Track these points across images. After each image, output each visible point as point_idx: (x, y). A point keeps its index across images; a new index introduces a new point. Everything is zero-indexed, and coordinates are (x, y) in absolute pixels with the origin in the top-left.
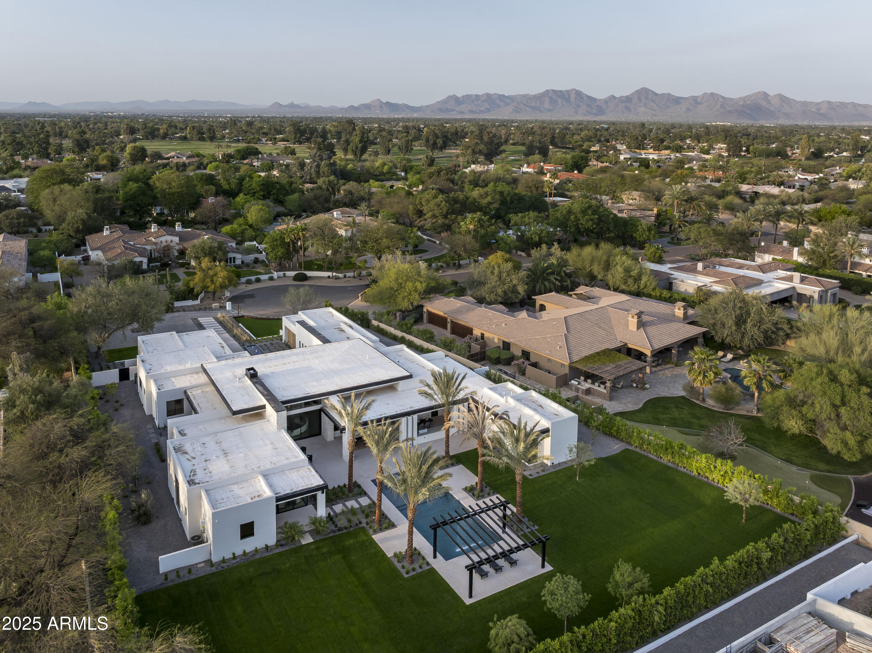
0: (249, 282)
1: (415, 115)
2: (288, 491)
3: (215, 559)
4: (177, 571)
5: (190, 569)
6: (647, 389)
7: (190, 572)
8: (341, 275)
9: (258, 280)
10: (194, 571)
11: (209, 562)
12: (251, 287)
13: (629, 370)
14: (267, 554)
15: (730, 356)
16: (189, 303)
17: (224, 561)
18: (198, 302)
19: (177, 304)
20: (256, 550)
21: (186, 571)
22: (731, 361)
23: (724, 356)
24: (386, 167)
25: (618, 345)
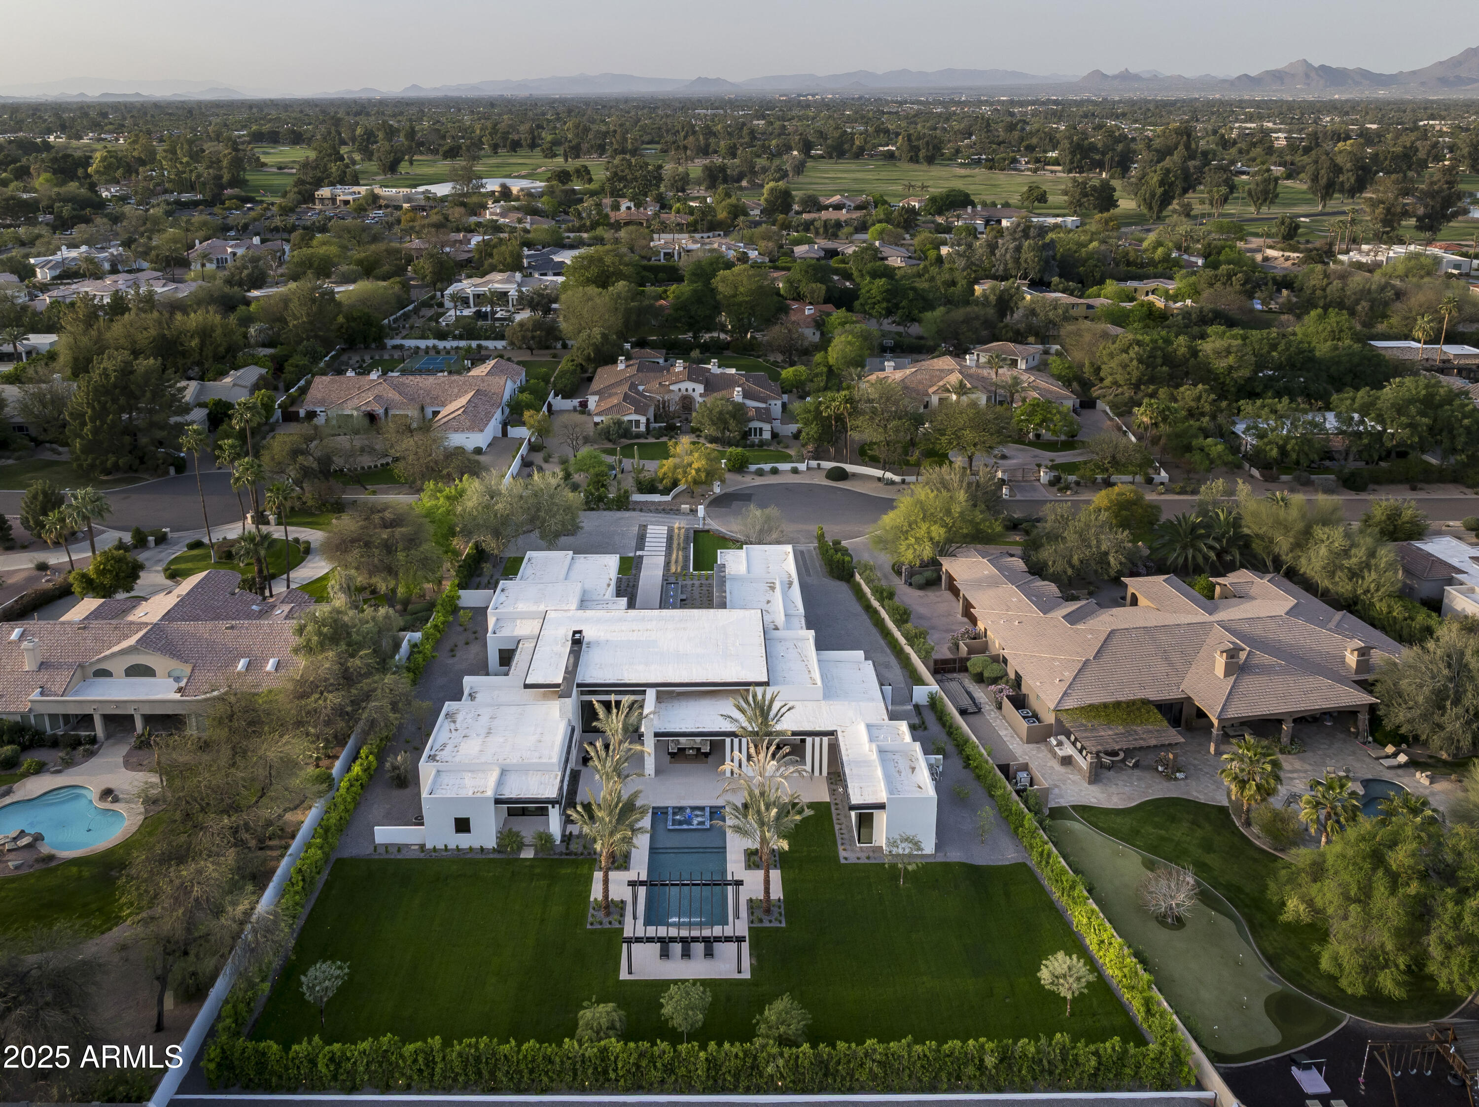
0: (760, 473)
1: (1381, 93)
2: (513, 796)
3: (429, 846)
4: (387, 846)
5: (400, 848)
6: (1176, 779)
7: (399, 850)
8: (897, 479)
9: (775, 471)
10: (404, 852)
11: (422, 847)
12: (759, 481)
13: (1142, 743)
14: (479, 856)
15: (1402, 758)
16: (656, 498)
17: (435, 849)
18: (668, 498)
19: (637, 497)
20: (471, 849)
21: (395, 850)
22: (1400, 766)
23: (1395, 755)
24: (1160, 250)
25: (1172, 694)
